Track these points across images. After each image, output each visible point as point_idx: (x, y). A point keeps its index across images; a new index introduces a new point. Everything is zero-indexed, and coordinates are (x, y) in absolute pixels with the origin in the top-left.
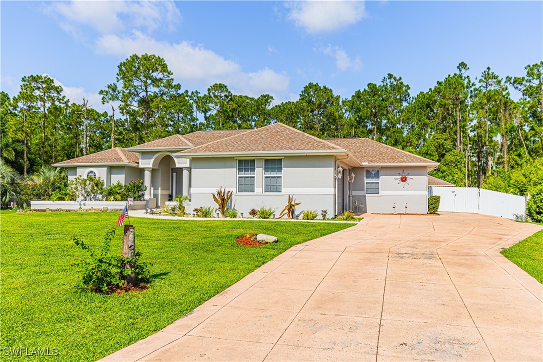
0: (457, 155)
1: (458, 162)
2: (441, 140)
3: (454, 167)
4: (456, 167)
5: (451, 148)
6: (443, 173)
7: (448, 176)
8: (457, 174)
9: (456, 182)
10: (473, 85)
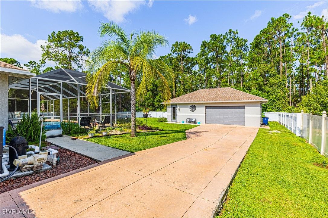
0: (280, 79)
1: (281, 84)
2: (266, 68)
3: (277, 88)
4: (279, 88)
5: (276, 73)
6: (268, 93)
7: (272, 95)
8: (279, 93)
9: (278, 99)
10: (296, 30)
